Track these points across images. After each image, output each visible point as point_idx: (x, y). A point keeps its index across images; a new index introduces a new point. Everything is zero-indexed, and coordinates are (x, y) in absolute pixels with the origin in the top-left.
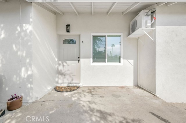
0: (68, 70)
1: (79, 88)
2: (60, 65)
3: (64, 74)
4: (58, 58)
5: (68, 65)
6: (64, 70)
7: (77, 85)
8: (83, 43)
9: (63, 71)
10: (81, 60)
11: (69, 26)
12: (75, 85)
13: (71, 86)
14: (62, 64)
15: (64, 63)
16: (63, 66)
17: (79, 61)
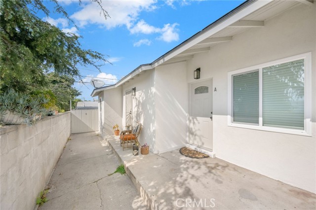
0: (199, 130)
1: (208, 157)
2: (190, 121)
3: (195, 134)
4: (189, 113)
5: (199, 123)
6: (194, 128)
7: (205, 152)
8: (215, 90)
9: (194, 130)
10: (214, 116)
11: (199, 70)
12: (203, 151)
13: (198, 151)
14: (192, 121)
15: (195, 120)
16: (194, 123)
17: (211, 118)
